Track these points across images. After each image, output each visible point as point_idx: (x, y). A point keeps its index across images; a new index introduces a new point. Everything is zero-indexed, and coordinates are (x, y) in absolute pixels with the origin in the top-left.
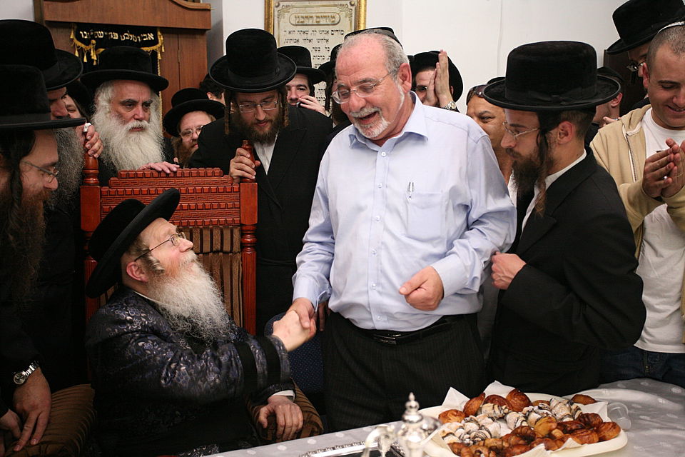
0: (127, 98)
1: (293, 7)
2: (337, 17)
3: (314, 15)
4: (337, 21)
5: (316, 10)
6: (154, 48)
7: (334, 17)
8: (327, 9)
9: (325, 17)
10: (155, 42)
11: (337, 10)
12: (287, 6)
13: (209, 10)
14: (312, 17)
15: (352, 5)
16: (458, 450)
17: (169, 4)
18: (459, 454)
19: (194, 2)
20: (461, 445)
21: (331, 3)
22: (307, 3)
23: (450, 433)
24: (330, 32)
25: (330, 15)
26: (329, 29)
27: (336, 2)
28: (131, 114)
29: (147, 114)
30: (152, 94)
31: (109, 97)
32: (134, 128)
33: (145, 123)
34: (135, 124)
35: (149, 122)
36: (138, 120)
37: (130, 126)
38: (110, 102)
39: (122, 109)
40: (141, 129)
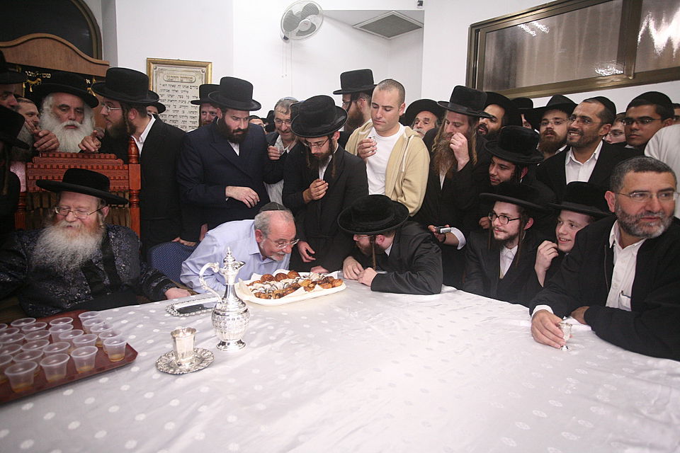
0: (61, 104)
1: (165, 70)
3: (179, 76)
5: (180, 73)
7: (192, 78)
8: (187, 73)
11: (194, 74)
12: (161, 69)
15: (203, 72)
16: (259, 295)
17: (79, 58)
18: (259, 297)
19: (97, 59)
20: (260, 293)
21: (190, 70)
22: (175, 69)
23: (255, 289)
24: (189, 87)
25: (189, 76)
26: (188, 85)
27: (193, 69)
28: (66, 116)
29: (79, 118)
30: (84, 105)
31: (51, 103)
32: (68, 126)
33: (77, 124)
34: (69, 123)
35: (81, 123)
36: (71, 119)
37: (65, 124)
38: (51, 106)
39: (59, 112)
40: (74, 127)
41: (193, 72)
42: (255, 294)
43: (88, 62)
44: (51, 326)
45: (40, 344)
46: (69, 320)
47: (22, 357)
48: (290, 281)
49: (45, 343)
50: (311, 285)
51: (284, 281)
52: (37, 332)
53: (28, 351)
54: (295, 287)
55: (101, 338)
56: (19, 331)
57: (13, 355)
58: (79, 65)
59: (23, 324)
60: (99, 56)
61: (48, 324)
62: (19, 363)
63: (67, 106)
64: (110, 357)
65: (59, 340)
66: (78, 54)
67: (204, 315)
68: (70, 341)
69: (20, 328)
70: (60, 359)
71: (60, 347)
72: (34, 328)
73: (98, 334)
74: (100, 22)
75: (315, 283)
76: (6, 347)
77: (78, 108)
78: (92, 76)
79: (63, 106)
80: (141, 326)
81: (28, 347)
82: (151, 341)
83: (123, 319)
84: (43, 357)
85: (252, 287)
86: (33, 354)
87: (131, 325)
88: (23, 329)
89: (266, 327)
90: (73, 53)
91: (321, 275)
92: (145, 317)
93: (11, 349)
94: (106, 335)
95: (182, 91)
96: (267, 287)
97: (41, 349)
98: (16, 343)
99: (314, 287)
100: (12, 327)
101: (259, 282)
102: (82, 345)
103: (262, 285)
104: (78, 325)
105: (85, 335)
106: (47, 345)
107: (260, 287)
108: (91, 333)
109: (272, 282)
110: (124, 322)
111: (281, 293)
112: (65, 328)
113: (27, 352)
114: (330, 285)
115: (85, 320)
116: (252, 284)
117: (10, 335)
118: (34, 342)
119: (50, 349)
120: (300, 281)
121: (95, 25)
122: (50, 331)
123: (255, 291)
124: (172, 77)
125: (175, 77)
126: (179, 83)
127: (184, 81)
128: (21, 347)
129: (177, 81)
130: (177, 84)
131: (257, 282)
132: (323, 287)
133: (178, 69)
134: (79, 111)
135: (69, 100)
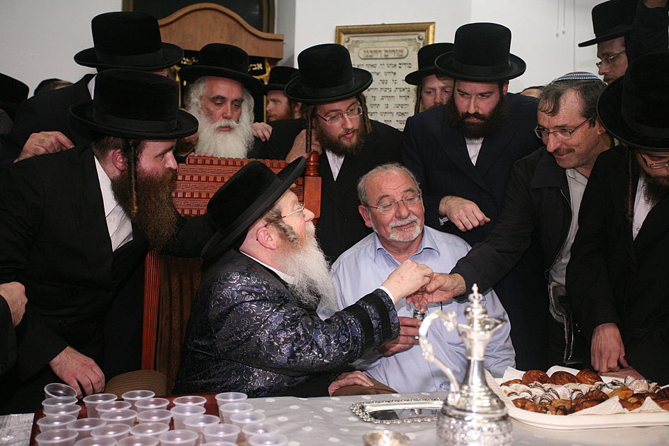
0: (215, 95)
1: (362, 42)
2: (405, 50)
3: (382, 49)
4: (405, 54)
5: (384, 44)
6: (262, 77)
7: (402, 51)
8: (395, 44)
9: (393, 51)
10: (263, 72)
11: (405, 44)
12: (357, 41)
13: (282, 41)
14: (380, 51)
15: (420, 39)
16: (522, 404)
17: (245, 34)
18: (523, 407)
19: (268, 32)
20: (524, 400)
21: (400, 37)
22: (376, 38)
23: (513, 393)
24: (398, 65)
25: (398, 49)
26: (397, 62)
27: (405, 37)
28: (220, 111)
29: (236, 114)
30: (243, 93)
31: (201, 94)
32: (221, 127)
33: (233, 123)
34: (223, 123)
35: (238, 121)
36: (226, 118)
37: (218, 124)
38: (201, 98)
39: (212, 107)
40: (229, 129)
41: (404, 40)
42: (515, 402)
43: (256, 39)
44: (174, 405)
45: (157, 428)
46: (202, 400)
48: (585, 388)
49: (163, 428)
50: (633, 400)
51: (572, 386)
52: (155, 411)
53: (138, 436)
54: (597, 398)
55: (246, 432)
56: (131, 406)
57: (118, 438)
58: (249, 45)
59: (138, 398)
60: (270, 29)
61: (171, 403)
63: (222, 98)
65: (183, 427)
66: (243, 27)
67: (417, 427)
68: (199, 432)
69: (133, 402)
71: (184, 437)
72: (152, 406)
73: (241, 426)
75: (641, 397)
76: (111, 426)
77: (236, 100)
78: (264, 58)
79: (219, 97)
80: (309, 429)
81: (142, 430)
83: (280, 415)
85: (509, 389)
87: (293, 426)
88: (136, 405)
90: (238, 26)
91: (652, 386)
92: (316, 417)
93: (118, 429)
94: (254, 429)
95: (386, 73)
96: (537, 392)
97: (157, 436)
98: (127, 422)
99: (639, 403)
100: (123, 400)
101: (521, 382)
102: (217, 439)
103: (528, 388)
104: (212, 409)
105: (222, 426)
106: (165, 431)
107: (522, 391)
108: (231, 422)
109: (547, 386)
110: (282, 419)
111: (568, 407)
112: (194, 411)
113: (138, 438)
115: (224, 403)
116: (507, 384)
117: (119, 411)
118: (150, 424)
119: (171, 438)
120: (605, 390)
122: (173, 413)
123: (514, 397)
124: (371, 51)
125: (375, 52)
126: (382, 61)
127: (390, 57)
128: (130, 430)
129: (379, 57)
130: (378, 62)
131: (516, 381)
132: (662, 405)
133: (381, 38)
134: (237, 104)
135: (226, 88)
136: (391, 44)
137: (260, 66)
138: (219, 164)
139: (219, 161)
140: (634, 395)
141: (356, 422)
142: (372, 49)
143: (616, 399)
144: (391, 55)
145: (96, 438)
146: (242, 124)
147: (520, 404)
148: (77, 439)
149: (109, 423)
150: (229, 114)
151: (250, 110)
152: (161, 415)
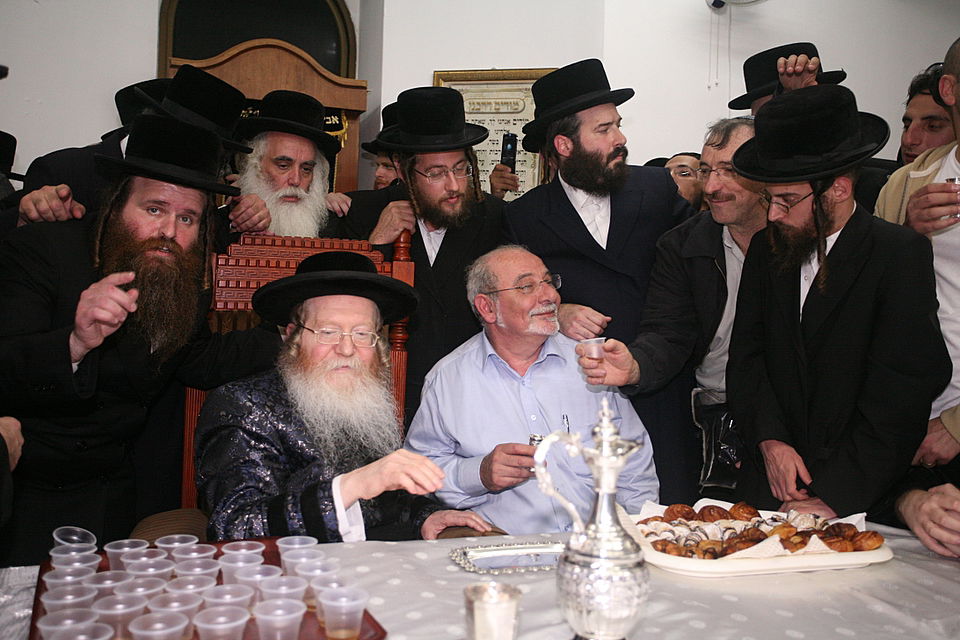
0: (278, 155)
1: (468, 90)
2: (521, 101)
3: (492, 101)
4: (520, 109)
5: (494, 95)
6: (338, 133)
7: (517, 104)
8: (509, 94)
9: (506, 103)
10: (339, 127)
11: (521, 95)
13: (365, 88)
14: (490, 103)
16: (663, 546)
17: (317, 79)
18: (664, 551)
19: (347, 77)
20: (665, 542)
21: (515, 87)
22: (485, 87)
23: (652, 533)
24: (512, 121)
25: (512, 101)
26: (510, 117)
27: (521, 86)
28: (285, 176)
29: (305, 180)
30: (316, 155)
31: (261, 153)
32: (286, 197)
33: (301, 192)
34: (289, 191)
35: (307, 190)
36: (292, 185)
37: (281, 193)
38: (261, 158)
39: (274, 170)
40: (296, 199)
41: (520, 90)
42: (654, 544)
43: (331, 85)
44: (223, 554)
45: (199, 582)
46: (259, 547)
47: (165, 603)
48: (739, 526)
49: (209, 582)
50: (797, 539)
51: (724, 523)
52: (198, 562)
53: (175, 593)
54: (754, 538)
55: (316, 587)
56: (166, 555)
57: (149, 597)
58: (322, 92)
59: (176, 545)
60: (350, 74)
61: (219, 550)
62: (158, 613)
63: (289, 160)
64: (329, 633)
65: (233, 581)
66: (315, 70)
67: (533, 577)
68: (255, 587)
69: (169, 550)
70: (233, 617)
71: (235, 594)
72: (194, 555)
73: (309, 579)
74: (355, 17)
75: (805, 535)
76: (140, 581)
77: (306, 163)
78: (340, 109)
79: (283, 158)
80: (396, 582)
81: (181, 585)
82: (415, 615)
83: (357, 565)
84: (202, 607)
85: (647, 528)
86: (184, 600)
87: (375, 578)
88: (174, 554)
89: (684, 622)
90: (308, 69)
91: (820, 521)
92: (405, 566)
93: (149, 585)
94: (326, 583)
95: (497, 131)
96: (682, 531)
97: (200, 593)
98: (162, 576)
99: (804, 543)
100: (156, 547)
101: (662, 519)
102: (278, 596)
103: (670, 527)
104: (272, 558)
105: (284, 579)
106: (211, 586)
107: (664, 531)
108: (296, 574)
109: (693, 524)
110: (362, 569)
111: (718, 549)
112: (249, 560)
113: (175, 595)
114: (848, 544)
115: (288, 550)
116: (645, 522)
117: (152, 561)
118: (191, 578)
119: (219, 595)
120: (764, 528)
121: (347, 21)
122: (221, 563)
123: (653, 538)
124: (478, 104)
125: (484, 104)
126: (491, 116)
127: (501, 111)
128: (165, 585)
129: (488, 111)
130: (487, 117)
131: (655, 519)
132: (830, 545)
133: (491, 87)
134: (307, 168)
135: (293, 148)
136: (504, 95)
137: (335, 120)
138: (283, 244)
139: (284, 241)
140: (797, 534)
141: (457, 572)
142: (481, 101)
143: (776, 538)
144: (503, 109)
145: (120, 596)
146: (313, 194)
147: (660, 547)
148: (96, 598)
149: (137, 577)
150: (296, 180)
151: (323, 177)
152: (205, 566)
